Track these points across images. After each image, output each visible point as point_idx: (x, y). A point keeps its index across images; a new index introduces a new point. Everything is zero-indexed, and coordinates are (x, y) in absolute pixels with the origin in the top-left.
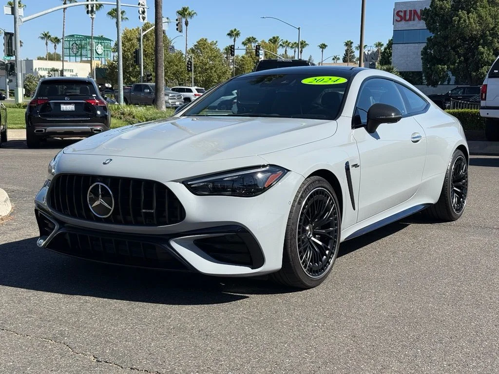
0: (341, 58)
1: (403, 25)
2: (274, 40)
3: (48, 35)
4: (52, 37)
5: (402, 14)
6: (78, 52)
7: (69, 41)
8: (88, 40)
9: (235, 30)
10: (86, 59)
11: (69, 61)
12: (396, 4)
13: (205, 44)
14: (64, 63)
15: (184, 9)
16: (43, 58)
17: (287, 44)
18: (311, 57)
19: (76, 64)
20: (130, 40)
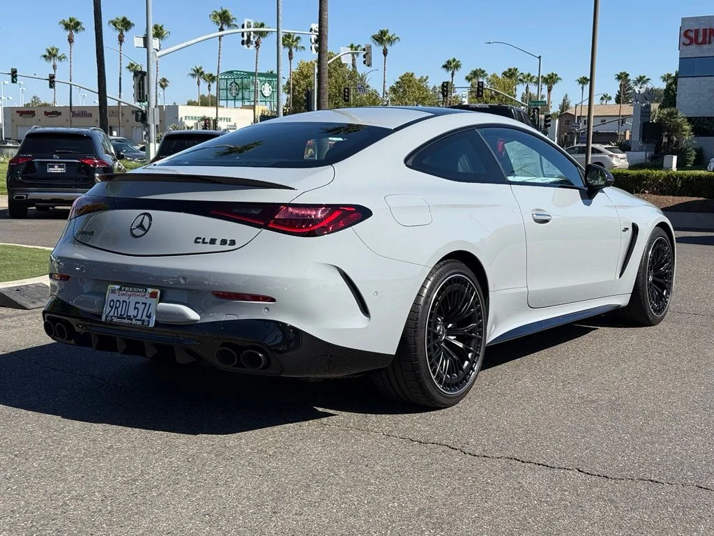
0: (614, 97)
1: (694, 51)
2: (511, 74)
3: (200, 71)
4: (205, 73)
5: (692, 35)
6: (238, 94)
7: (227, 79)
8: (251, 77)
9: (454, 60)
10: (248, 104)
11: (225, 107)
12: (684, 20)
13: (411, 81)
14: (219, 109)
15: (382, 32)
16: (195, 102)
17: (529, 78)
18: (566, 95)
19: (235, 110)
20: (306, 77)
